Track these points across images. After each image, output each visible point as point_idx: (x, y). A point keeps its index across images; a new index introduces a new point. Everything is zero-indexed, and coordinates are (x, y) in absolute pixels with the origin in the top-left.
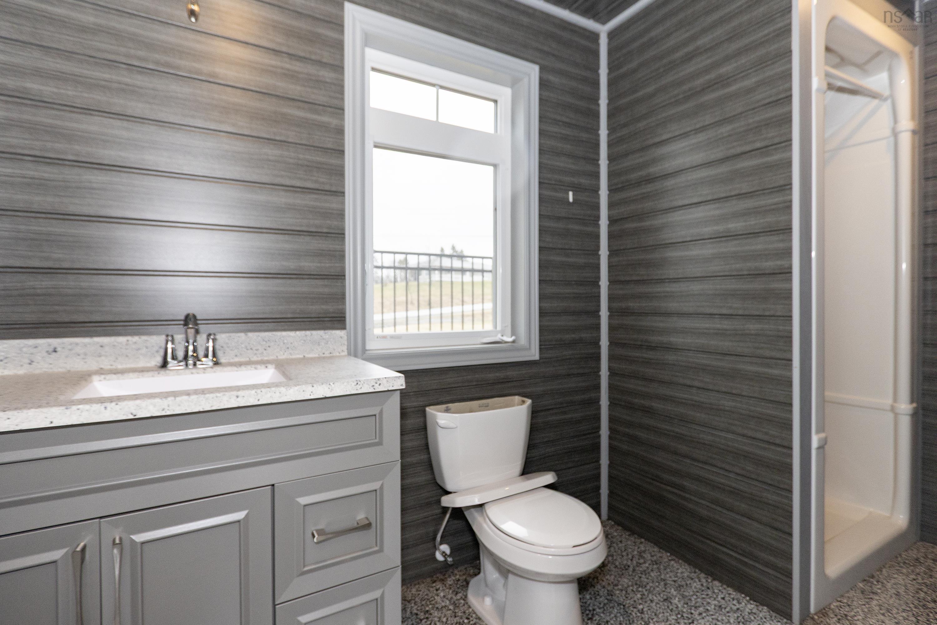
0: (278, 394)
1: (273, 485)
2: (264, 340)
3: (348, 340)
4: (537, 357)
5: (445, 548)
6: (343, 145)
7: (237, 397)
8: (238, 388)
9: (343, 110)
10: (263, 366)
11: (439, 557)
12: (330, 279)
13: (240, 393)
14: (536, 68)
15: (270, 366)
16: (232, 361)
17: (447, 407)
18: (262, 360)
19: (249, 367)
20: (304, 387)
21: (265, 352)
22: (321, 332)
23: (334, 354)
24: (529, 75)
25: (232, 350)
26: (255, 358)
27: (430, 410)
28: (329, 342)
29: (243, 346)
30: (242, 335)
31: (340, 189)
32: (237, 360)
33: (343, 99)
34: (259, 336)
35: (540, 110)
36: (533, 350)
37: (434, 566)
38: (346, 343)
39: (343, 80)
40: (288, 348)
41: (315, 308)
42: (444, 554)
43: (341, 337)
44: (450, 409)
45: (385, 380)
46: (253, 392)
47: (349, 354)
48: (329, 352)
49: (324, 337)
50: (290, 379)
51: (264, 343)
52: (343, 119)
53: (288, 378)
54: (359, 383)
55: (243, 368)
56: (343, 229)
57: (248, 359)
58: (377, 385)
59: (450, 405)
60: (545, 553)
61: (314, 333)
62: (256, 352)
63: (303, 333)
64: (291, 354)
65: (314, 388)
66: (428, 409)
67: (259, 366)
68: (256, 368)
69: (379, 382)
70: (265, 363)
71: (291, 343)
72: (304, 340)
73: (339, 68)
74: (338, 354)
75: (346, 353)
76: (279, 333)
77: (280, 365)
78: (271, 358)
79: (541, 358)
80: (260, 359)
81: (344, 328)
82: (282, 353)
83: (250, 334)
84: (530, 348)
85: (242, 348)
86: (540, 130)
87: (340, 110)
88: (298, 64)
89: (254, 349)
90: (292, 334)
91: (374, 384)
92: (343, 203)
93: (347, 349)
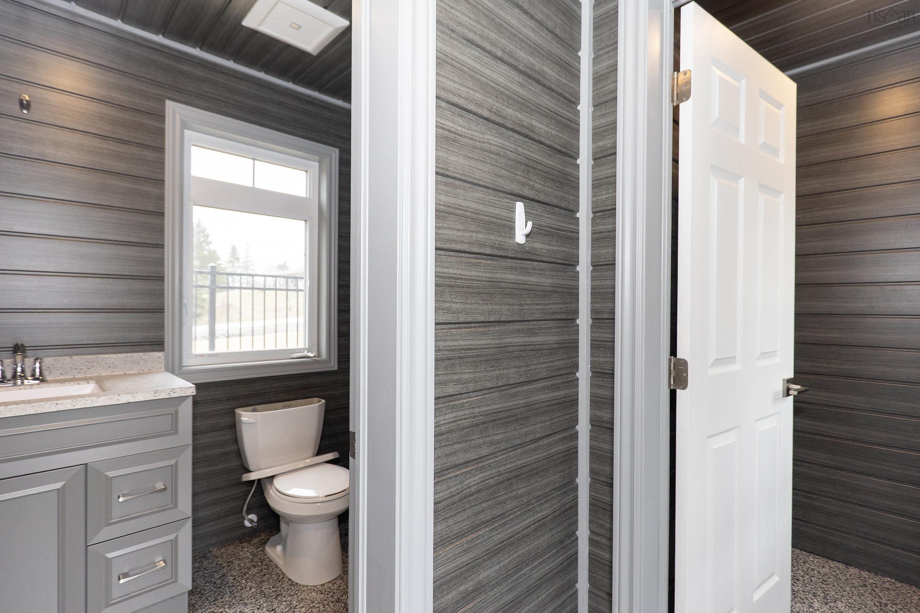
0: (90, 401)
1: (86, 464)
2: (87, 361)
3: (165, 359)
4: (336, 368)
5: (253, 517)
6: (163, 208)
7: (57, 404)
8: (58, 399)
9: (164, 181)
10: (85, 382)
11: (247, 524)
12: (150, 312)
13: (59, 402)
14: (337, 151)
15: (91, 382)
16: (58, 378)
17: (254, 408)
18: (85, 377)
19: (72, 383)
20: (112, 396)
21: (88, 371)
22: (141, 354)
23: (153, 371)
24: (331, 156)
25: (57, 370)
26: (79, 376)
27: (238, 411)
28: (148, 362)
29: (68, 366)
30: (68, 358)
31: (160, 242)
32: (62, 377)
33: (163, 173)
34: (83, 358)
35: (340, 181)
36: (332, 364)
37: (243, 531)
38: (164, 362)
39: (164, 159)
40: (110, 367)
41: (137, 336)
42: (251, 521)
43: (159, 357)
44: (257, 410)
45: (179, 390)
46: (70, 401)
47: (167, 370)
48: (148, 369)
49: (143, 357)
50: (105, 391)
51: (88, 363)
52: (163, 189)
53: (103, 390)
54: (157, 392)
55: (67, 383)
56: (163, 273)
57: (72, 377)
58: (172, 393)
59: (256, 407)
60: (303, 502)
61: (134, 355)
62: (80, 371)
63: (124, 355)
64: (112, 371)
65: (119, 397)
66: (236, 410)
67: (81, 382)
68: (78, 384)
69: (174, 391)
70: (87, 380)
71: (113, 363)
72: (125, 361)
73: (161, 149)
74: (156, 370)
75: (163, 369)
76: (102, 356)
77: (99, 381)
78: (94, 375)
79: (339, 368)
80: (83, 376)
81: (163, 350)
82: (104, 371)
83: (75, 357)
84: (330, 361)
85: (67, 368)
86: (339, 196)
87: (160, 182)
88: (123, 146)
89: (78, 368)
90: (114, 356)
91: (169, 392)
92: (163, 253)
93: (165, 366)
